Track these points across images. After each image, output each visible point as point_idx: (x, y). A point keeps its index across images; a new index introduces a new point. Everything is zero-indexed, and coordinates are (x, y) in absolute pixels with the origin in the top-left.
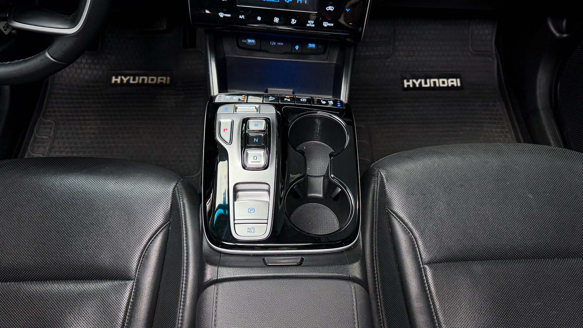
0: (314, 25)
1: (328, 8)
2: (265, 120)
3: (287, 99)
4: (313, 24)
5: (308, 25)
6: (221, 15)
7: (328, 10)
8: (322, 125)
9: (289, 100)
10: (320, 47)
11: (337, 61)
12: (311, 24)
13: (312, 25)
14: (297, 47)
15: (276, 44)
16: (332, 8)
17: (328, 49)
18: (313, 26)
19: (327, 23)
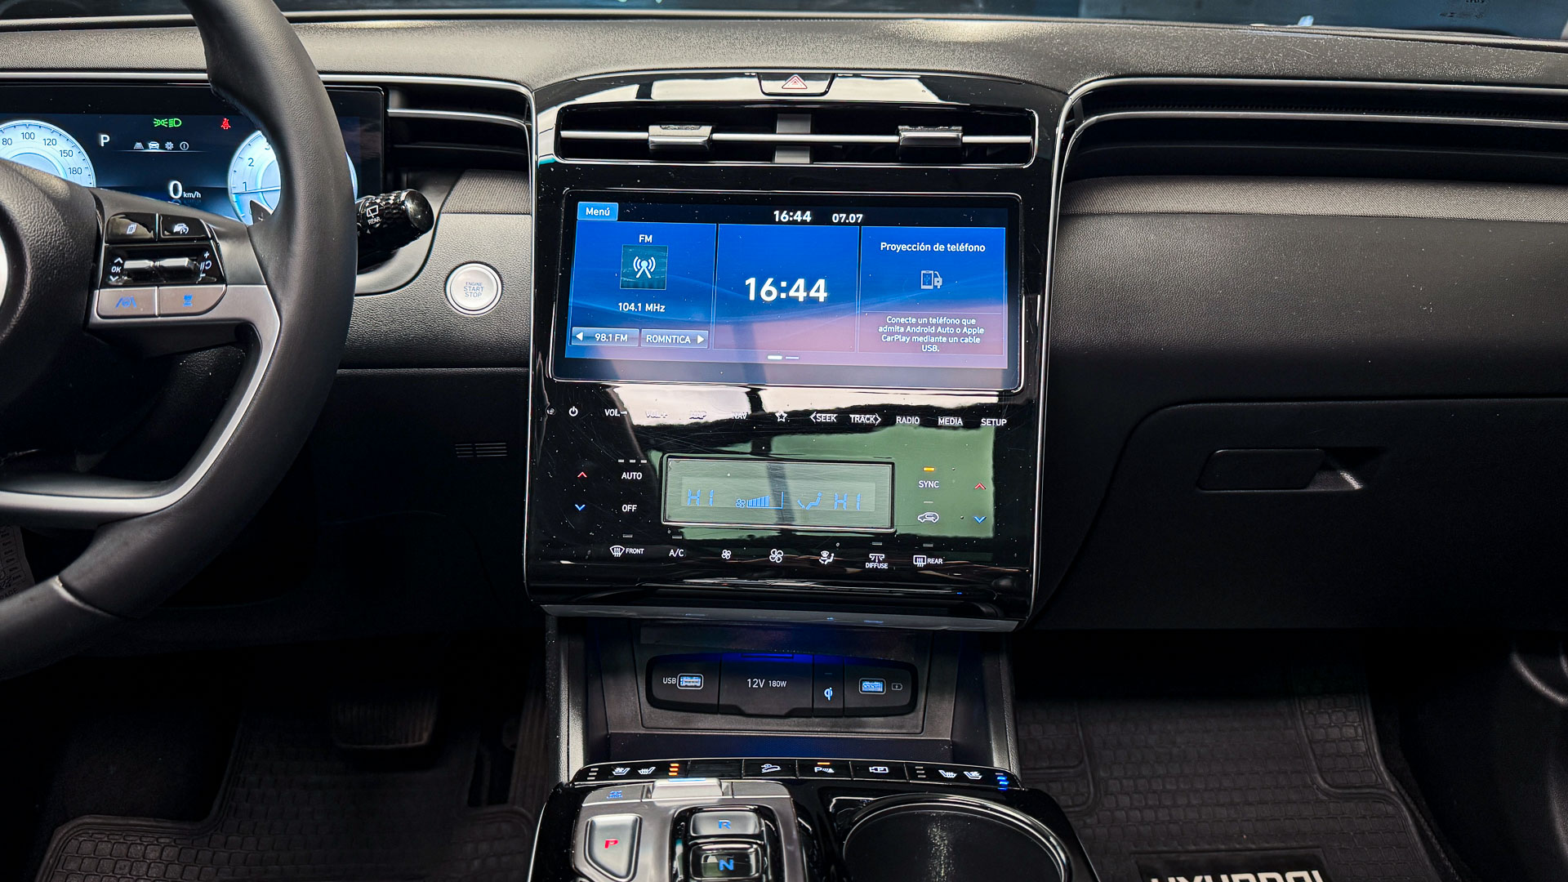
0: (886, 564)
1: (924, 517)
2: (754, 811)
3: (821, 769)
4: (884, 561)
5: (869, 565)
6: (617, 551)
7: (922, 521)
8: (958, 850)
9: (831, 771)
10: (897, 688)
11: (953, 735)
12: (877, 561)
13: (882, 565)
14: (828, 693)
15: (766, 684)
16: (935, 516)
17: (924, 697)
18: (885, 566)
19: (924, 558)
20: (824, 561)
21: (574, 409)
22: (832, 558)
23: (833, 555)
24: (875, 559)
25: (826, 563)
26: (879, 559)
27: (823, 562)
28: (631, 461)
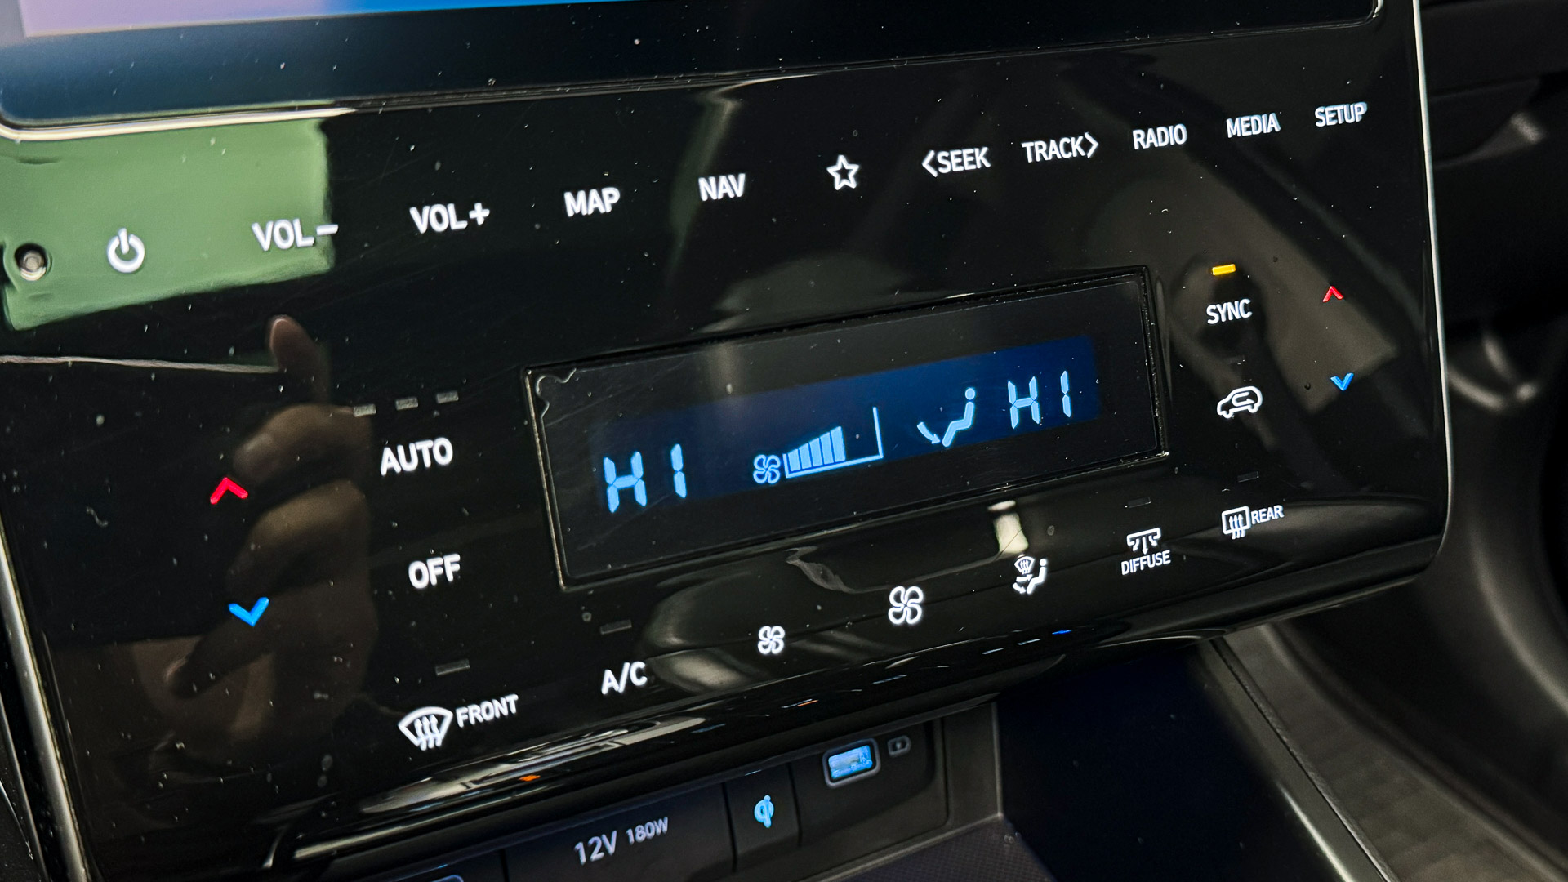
5: (1129, 567)
7: (1228, 416)
10: (901, 747)
11: (1005, 810)
12: (1145, 550)
13: (1155, 556)
14: (764, 811)
15: (622, 840)
16: (1253, 396)
17: (941, 745)
19: (1243, 513)
20: (1025, 585)
21: (123, 240)
22: (1043, 571)
23: (1043, 562)
24: (1141, 546)
25: (1030, 590)
26: (1149, 544)
27: (1022, 590)
28: (403, 405)
